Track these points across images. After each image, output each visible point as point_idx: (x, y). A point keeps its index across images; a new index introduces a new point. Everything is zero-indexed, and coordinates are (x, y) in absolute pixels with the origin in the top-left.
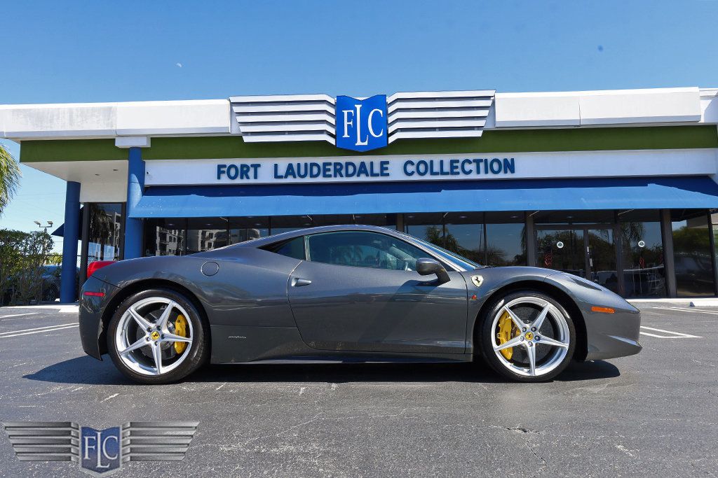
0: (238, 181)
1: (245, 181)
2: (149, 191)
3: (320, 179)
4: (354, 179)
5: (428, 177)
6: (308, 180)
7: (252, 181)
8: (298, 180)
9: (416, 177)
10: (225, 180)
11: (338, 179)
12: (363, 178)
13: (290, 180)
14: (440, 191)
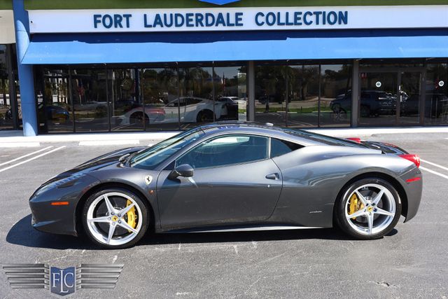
0: (113, 29)
1: (119, 30)
2: (35, 37)
3: (184, 28)
4: (213, 28)
5: (276, 27)
6: (173, 29)
7: (125, 29)
8: (165, 29)
9: (265, 27)
10: (101, 29)
11: (200, 28)
12: (221, 28)
13: (158, 29)
14: (285, 39)
